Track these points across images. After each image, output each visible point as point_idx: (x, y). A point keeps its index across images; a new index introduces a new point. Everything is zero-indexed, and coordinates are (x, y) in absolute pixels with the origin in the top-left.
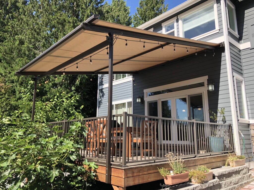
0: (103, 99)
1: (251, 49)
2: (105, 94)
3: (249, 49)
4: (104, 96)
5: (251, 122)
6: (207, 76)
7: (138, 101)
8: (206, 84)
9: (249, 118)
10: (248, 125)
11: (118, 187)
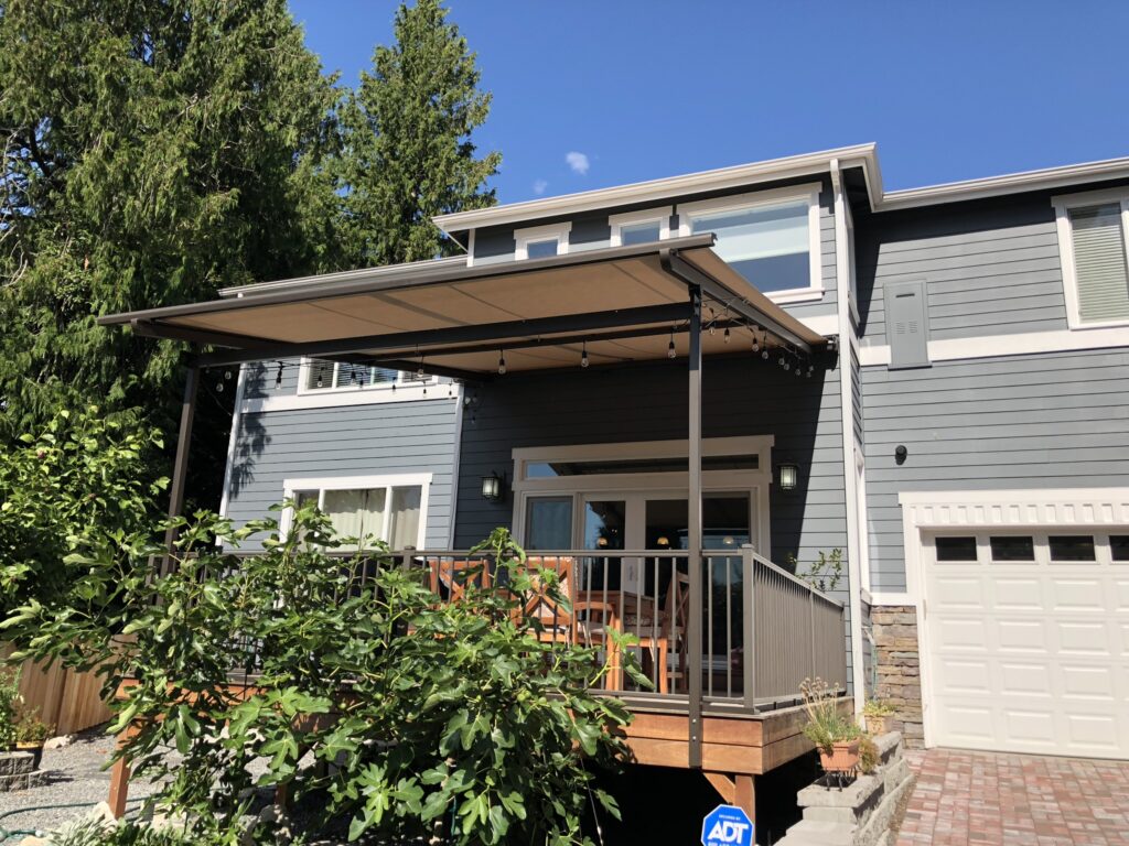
0: (256, 461)
1: (890, 370)
2: (269, 440)
3: (886, 368)
4: (266, 447)
5: (879, 599)
6: (772, 437)
7: (488, 489)
8: (766, 462)
9: (871, 586)
10: (868, 609)
11: (731, 776)
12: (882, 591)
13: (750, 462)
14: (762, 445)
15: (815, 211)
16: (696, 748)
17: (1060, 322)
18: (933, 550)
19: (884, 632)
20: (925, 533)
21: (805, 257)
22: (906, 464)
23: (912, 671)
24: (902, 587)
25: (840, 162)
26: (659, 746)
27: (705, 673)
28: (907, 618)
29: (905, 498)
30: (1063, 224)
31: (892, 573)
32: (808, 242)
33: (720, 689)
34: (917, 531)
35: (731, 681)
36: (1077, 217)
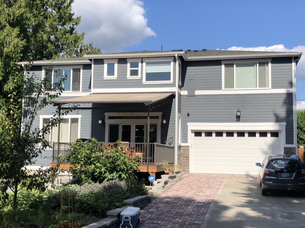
1: (187, 96)
5: (182, 144)
6: (162, 113)
7: (100, 122)
8: (160, 118)
9: (181, 142)
10: (180, 147)
11: (152, 173)
12: (182, 143)
13: (157, 117)
14: (160, 114)
15: (172, 63)
16: (148, 169)
17: (220, 88)
18: (193, 134)
19: (183, 151)
20: (192, 131)
21: (170, 73)
22: (189, 117)
23: (188, 159)
24: (187, 142)
25: (177, 54)
26: (143, 169)
27: (149, 160)
28: (187, 148)
29: (188, 124)
30: (223, 66)
31: (185, 139)
32: (171, 70)
33: (151, 162)
34: (191, 131)
35: (152, 161)
36: (226, 65)
